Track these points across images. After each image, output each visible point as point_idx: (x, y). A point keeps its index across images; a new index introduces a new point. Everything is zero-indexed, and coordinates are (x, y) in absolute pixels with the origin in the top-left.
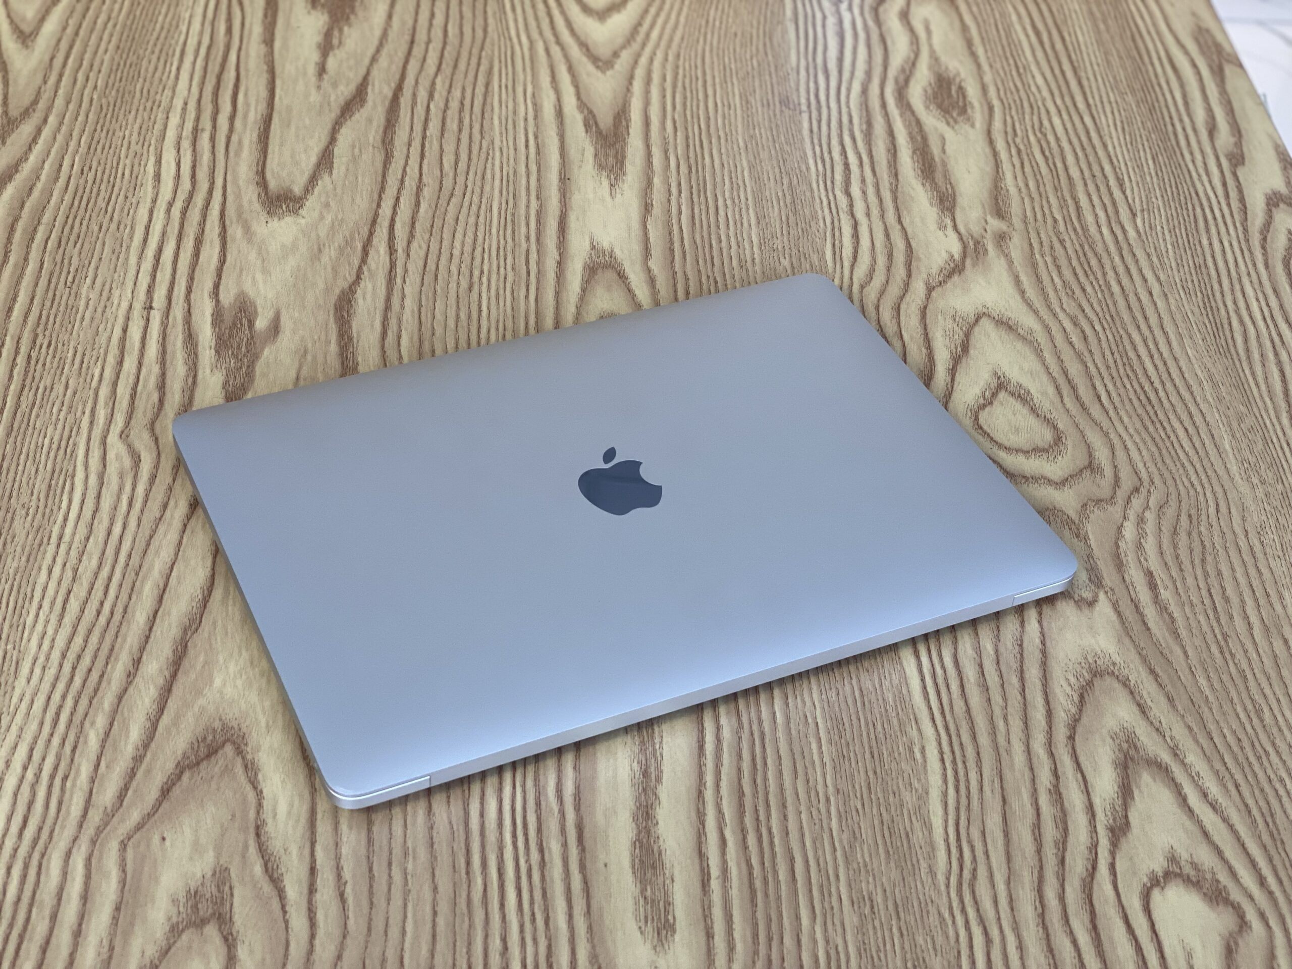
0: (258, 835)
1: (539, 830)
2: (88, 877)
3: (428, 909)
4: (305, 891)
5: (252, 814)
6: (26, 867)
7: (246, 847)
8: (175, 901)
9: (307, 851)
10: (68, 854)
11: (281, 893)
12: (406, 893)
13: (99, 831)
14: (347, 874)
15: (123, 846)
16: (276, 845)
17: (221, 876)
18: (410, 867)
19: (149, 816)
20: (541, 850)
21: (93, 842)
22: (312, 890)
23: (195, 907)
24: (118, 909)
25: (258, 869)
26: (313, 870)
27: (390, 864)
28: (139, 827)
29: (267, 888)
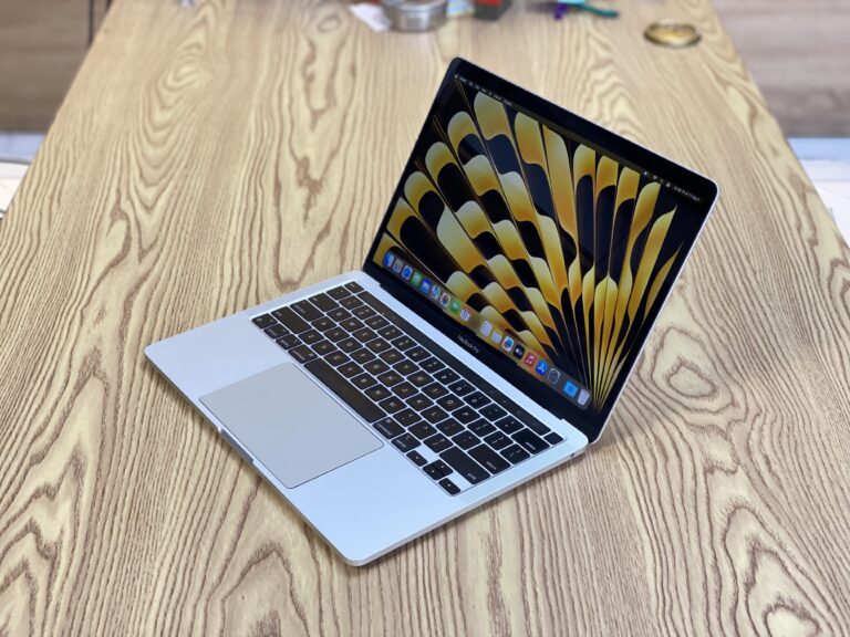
0: (292, 595)
1: (438, 590)
2: (206, 616)
3: (381, 629)
4: (318, 621)
5: (288, 586)
6: (174, 612)
7: (286, 600)
8: (251, 627)
9: (317, 602)
10: (195, 606)
11: (305, 624)
12: (370, 622)
13: (210, 595)
14: (338, 613)
15: (223, 601)
16: (300, 600)
17: (274, 615)
18: (371, 608)
19: (236, 587)
20: (439, 600)
21: (208, 600)
22: (321, 620)
23: (261, 630)
24: (222, 631)
25: (293, 611)
26: (321, 611)
27: (360, 608)
28: (231, 592)
29: (298, 620)
